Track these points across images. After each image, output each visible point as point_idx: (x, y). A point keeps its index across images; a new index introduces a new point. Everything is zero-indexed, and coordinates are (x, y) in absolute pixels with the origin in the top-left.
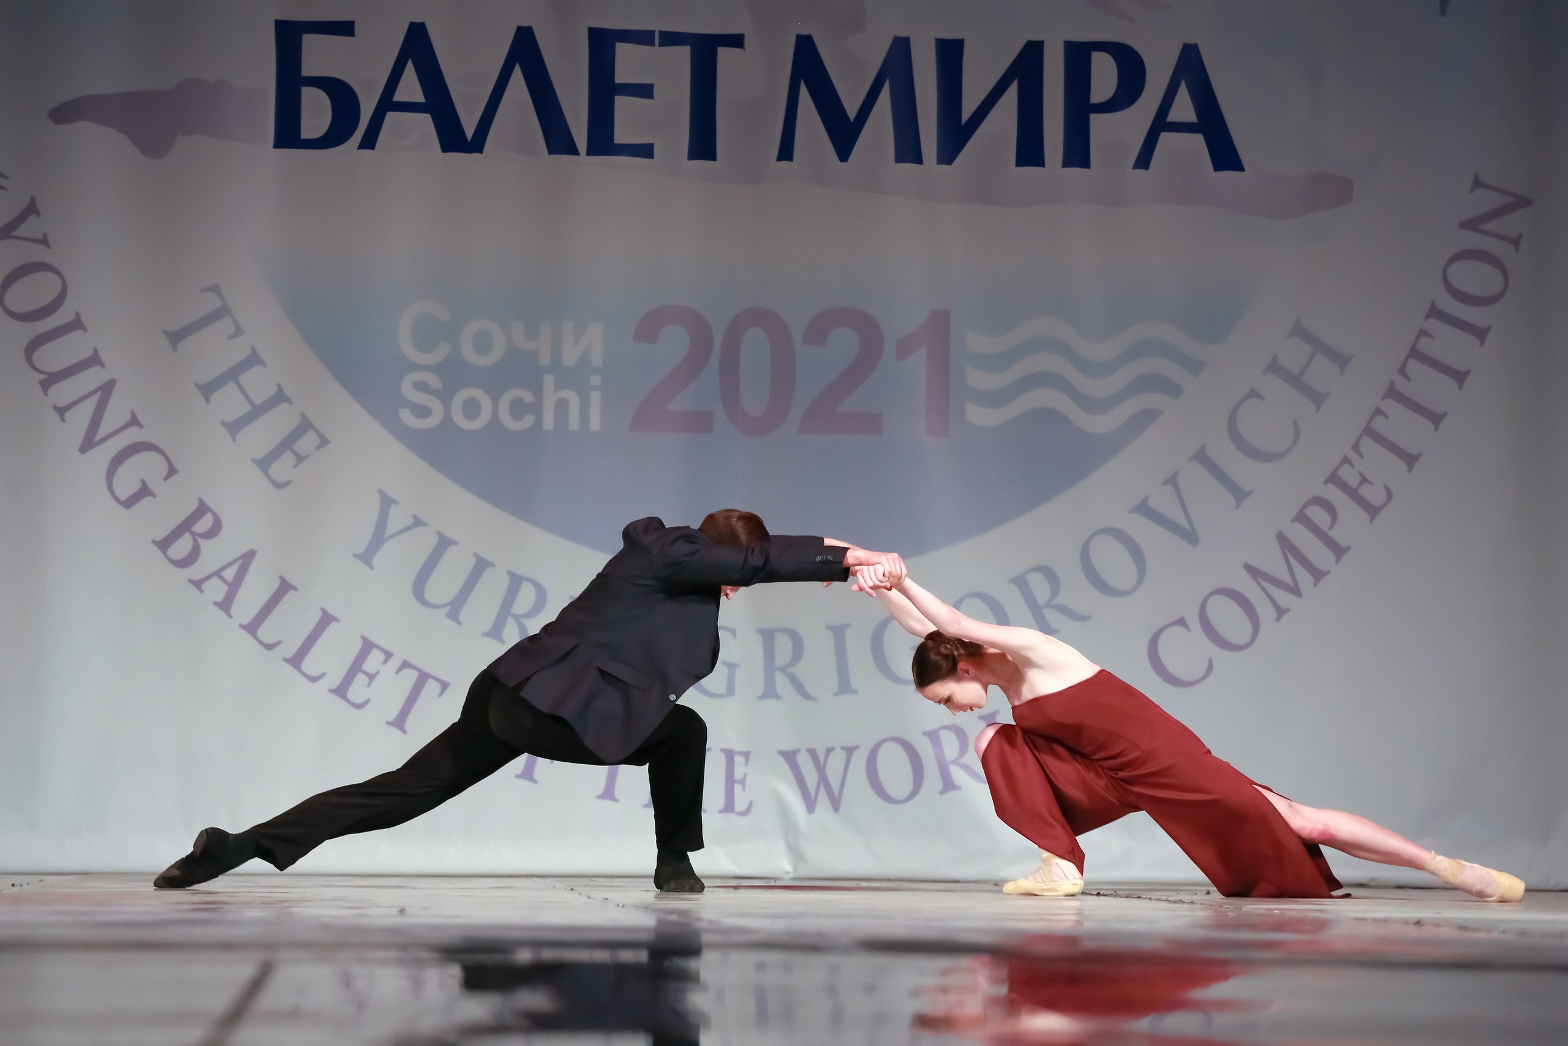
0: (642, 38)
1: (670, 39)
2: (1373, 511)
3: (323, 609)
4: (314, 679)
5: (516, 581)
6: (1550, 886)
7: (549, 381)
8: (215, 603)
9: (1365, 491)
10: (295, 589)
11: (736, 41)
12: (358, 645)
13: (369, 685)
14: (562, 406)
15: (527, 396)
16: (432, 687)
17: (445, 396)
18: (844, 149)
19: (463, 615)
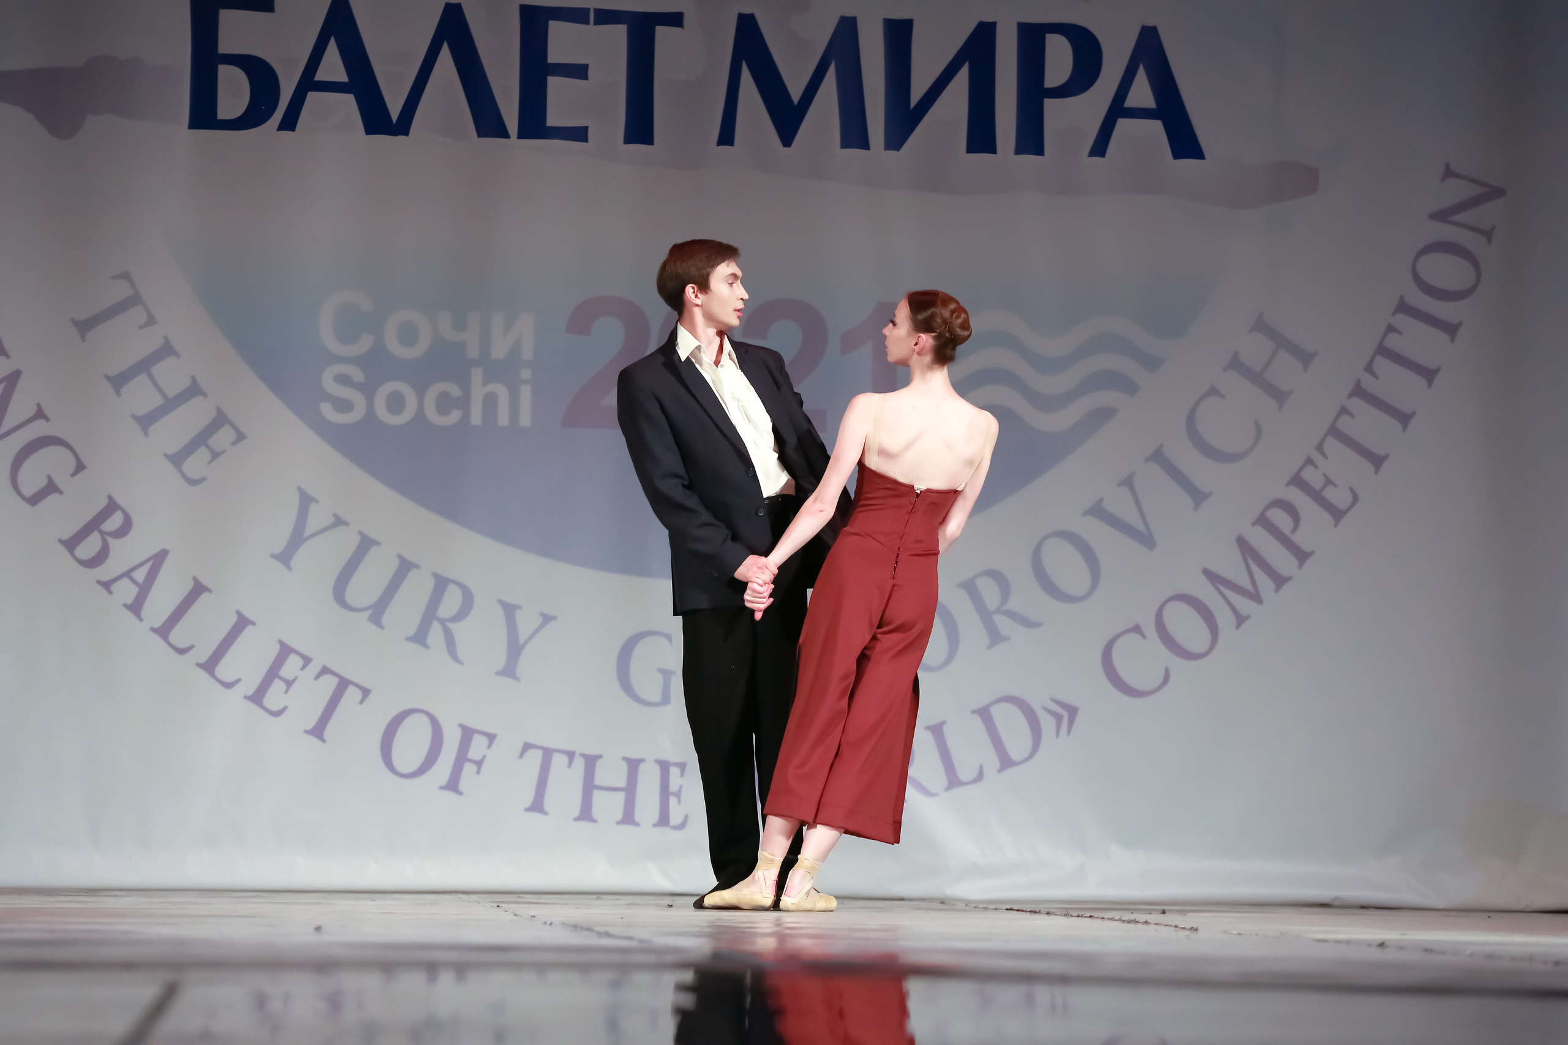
0: (577, 16)
1: (606, 17)
2: (1337, 514)
3: (238, 613)
4: (228, 685)
5: (441, 583)
6: (1521, 907)
7: (477, 374)
8: (125, 605)
9: (1330, 494)
10: (210, 591)
11: (675, 20)
12: (276, 649)
13: (286, 692)
14: (490, 401)
15: (455, 391)
16: (352, 694)
17: (368, 390)
18: (787, 134)
19: (386, 618)
